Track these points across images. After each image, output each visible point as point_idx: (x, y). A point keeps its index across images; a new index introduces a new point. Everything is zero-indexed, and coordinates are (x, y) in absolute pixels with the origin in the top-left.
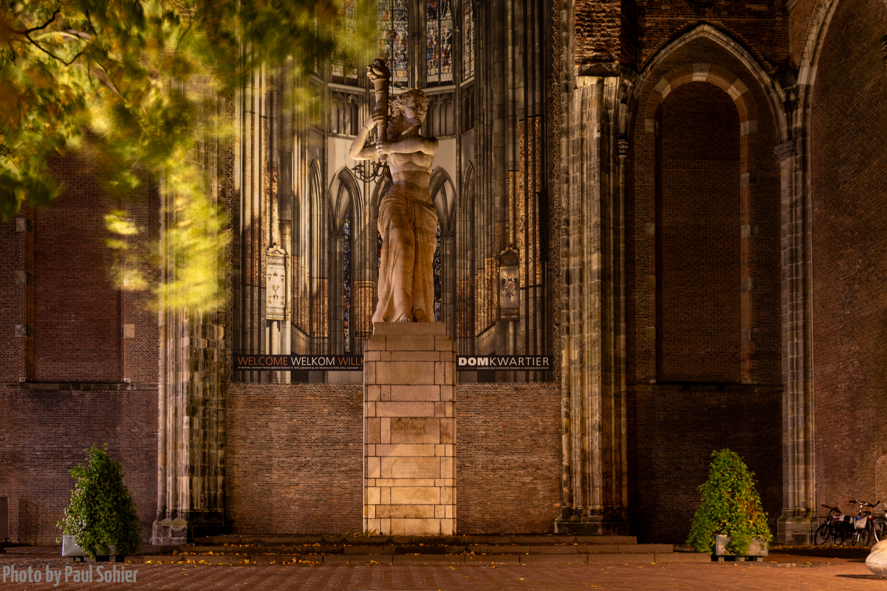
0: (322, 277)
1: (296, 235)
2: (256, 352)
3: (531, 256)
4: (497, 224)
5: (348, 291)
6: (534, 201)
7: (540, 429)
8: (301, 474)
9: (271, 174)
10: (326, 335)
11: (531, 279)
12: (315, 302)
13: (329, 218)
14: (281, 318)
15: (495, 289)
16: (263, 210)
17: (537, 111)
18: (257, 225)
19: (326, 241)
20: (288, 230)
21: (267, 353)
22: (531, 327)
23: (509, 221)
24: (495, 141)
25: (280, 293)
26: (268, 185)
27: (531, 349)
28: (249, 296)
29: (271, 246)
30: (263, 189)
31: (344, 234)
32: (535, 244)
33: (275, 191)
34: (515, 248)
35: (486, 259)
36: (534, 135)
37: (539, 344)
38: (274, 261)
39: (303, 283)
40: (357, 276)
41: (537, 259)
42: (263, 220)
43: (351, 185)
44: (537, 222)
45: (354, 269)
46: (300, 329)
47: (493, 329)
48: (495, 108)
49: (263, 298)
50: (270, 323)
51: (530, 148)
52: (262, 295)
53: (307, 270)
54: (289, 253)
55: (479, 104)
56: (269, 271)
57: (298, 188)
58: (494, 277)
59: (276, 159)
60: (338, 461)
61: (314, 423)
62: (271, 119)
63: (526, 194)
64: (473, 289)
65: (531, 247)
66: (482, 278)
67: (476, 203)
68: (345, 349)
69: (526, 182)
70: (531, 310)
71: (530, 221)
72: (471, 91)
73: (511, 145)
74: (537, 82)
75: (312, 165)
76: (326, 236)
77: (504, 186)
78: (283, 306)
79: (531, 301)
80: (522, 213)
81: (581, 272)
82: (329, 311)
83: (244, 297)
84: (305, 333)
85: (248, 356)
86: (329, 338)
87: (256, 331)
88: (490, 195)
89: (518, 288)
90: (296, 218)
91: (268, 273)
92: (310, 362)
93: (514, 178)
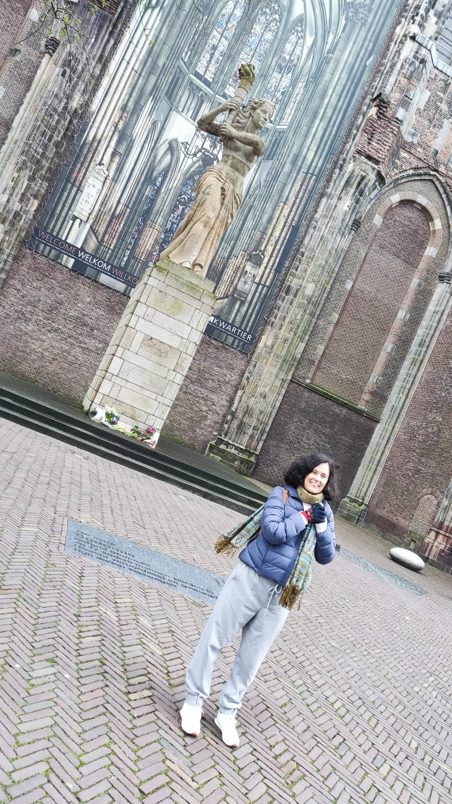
0: (127, 206)
1: (121, 166)
2: (55, 234)
3: (270, 264)
4: (259, 233)
5: (140, 225)
6: (288, 230)
7: (227, 379)
8: (50, 335)
9: (122, 114)
10: (112, 248)
11: (264, 279)
12: (114, 221)
13: (150, 168)
14: (85, 219)
15: (239, 275)
16: (105, 135)
17: (316, 173)
18: (96, 144)
19: (141, 183)
20: (117, 159)
21: (63, 238)
22: (250, 311)
23: (267, 234)
24: (282, 177)
25: (92, 201)
26: (117, 120)
27: (244, 325)
28: (68, 191)
29: (100, 164)
30: (111, 120)
31: (156, 185)
32: (276, 257)
33: (120, 126)
34: (263, 254)
35: (241, 252)
36: (307, 187)
37: (250, 324)
38: (97, 176)
39: (111, 203)
40: (151, 218)
41: (274, 269)
42: (102, 142)
43: (175, 154)
44: (284, 245)
45: (152, 212)
46: (95, 234)
47: (226, 300)
48: (291, 155)
49: (77, 198)
50: (75, 218)
51: (301, 194)
52: (77, 196)
53: (118, 195)
54: (110, 178)
55: (283, 147)
56: (90, 181)
57: (137, 134)
58: (241, 266)
59: (131, 105)
60: (81, 338)
61: (76, 304)
62: (140, 75)
63: (285, 223)
64: (225, 266)
65: (273, 259)
66: (233, 263)
67: (252, 211)
68: (120, 264)
69: (289, 215)
70: (255, 300)
71: (280, 242)
72: (281, 134)
73: (290, 186)
74: (324, 153)
75: (154, 123)
76: (142, 179)
77: (274, 210)
78: (90, 212)
79: (257, 294)
80: (277, 234)
81: (298, 290)
82: (121, 232)
83: (63, 190)
84: (97, 238)
85: (48, 233)
86: (113, 251)
87: (62, 219)
88: (263, 211)
89: (253, 281)
90: (126, 155)
91: (89, 182)
92: (92, 261)
93: (283, 208)
